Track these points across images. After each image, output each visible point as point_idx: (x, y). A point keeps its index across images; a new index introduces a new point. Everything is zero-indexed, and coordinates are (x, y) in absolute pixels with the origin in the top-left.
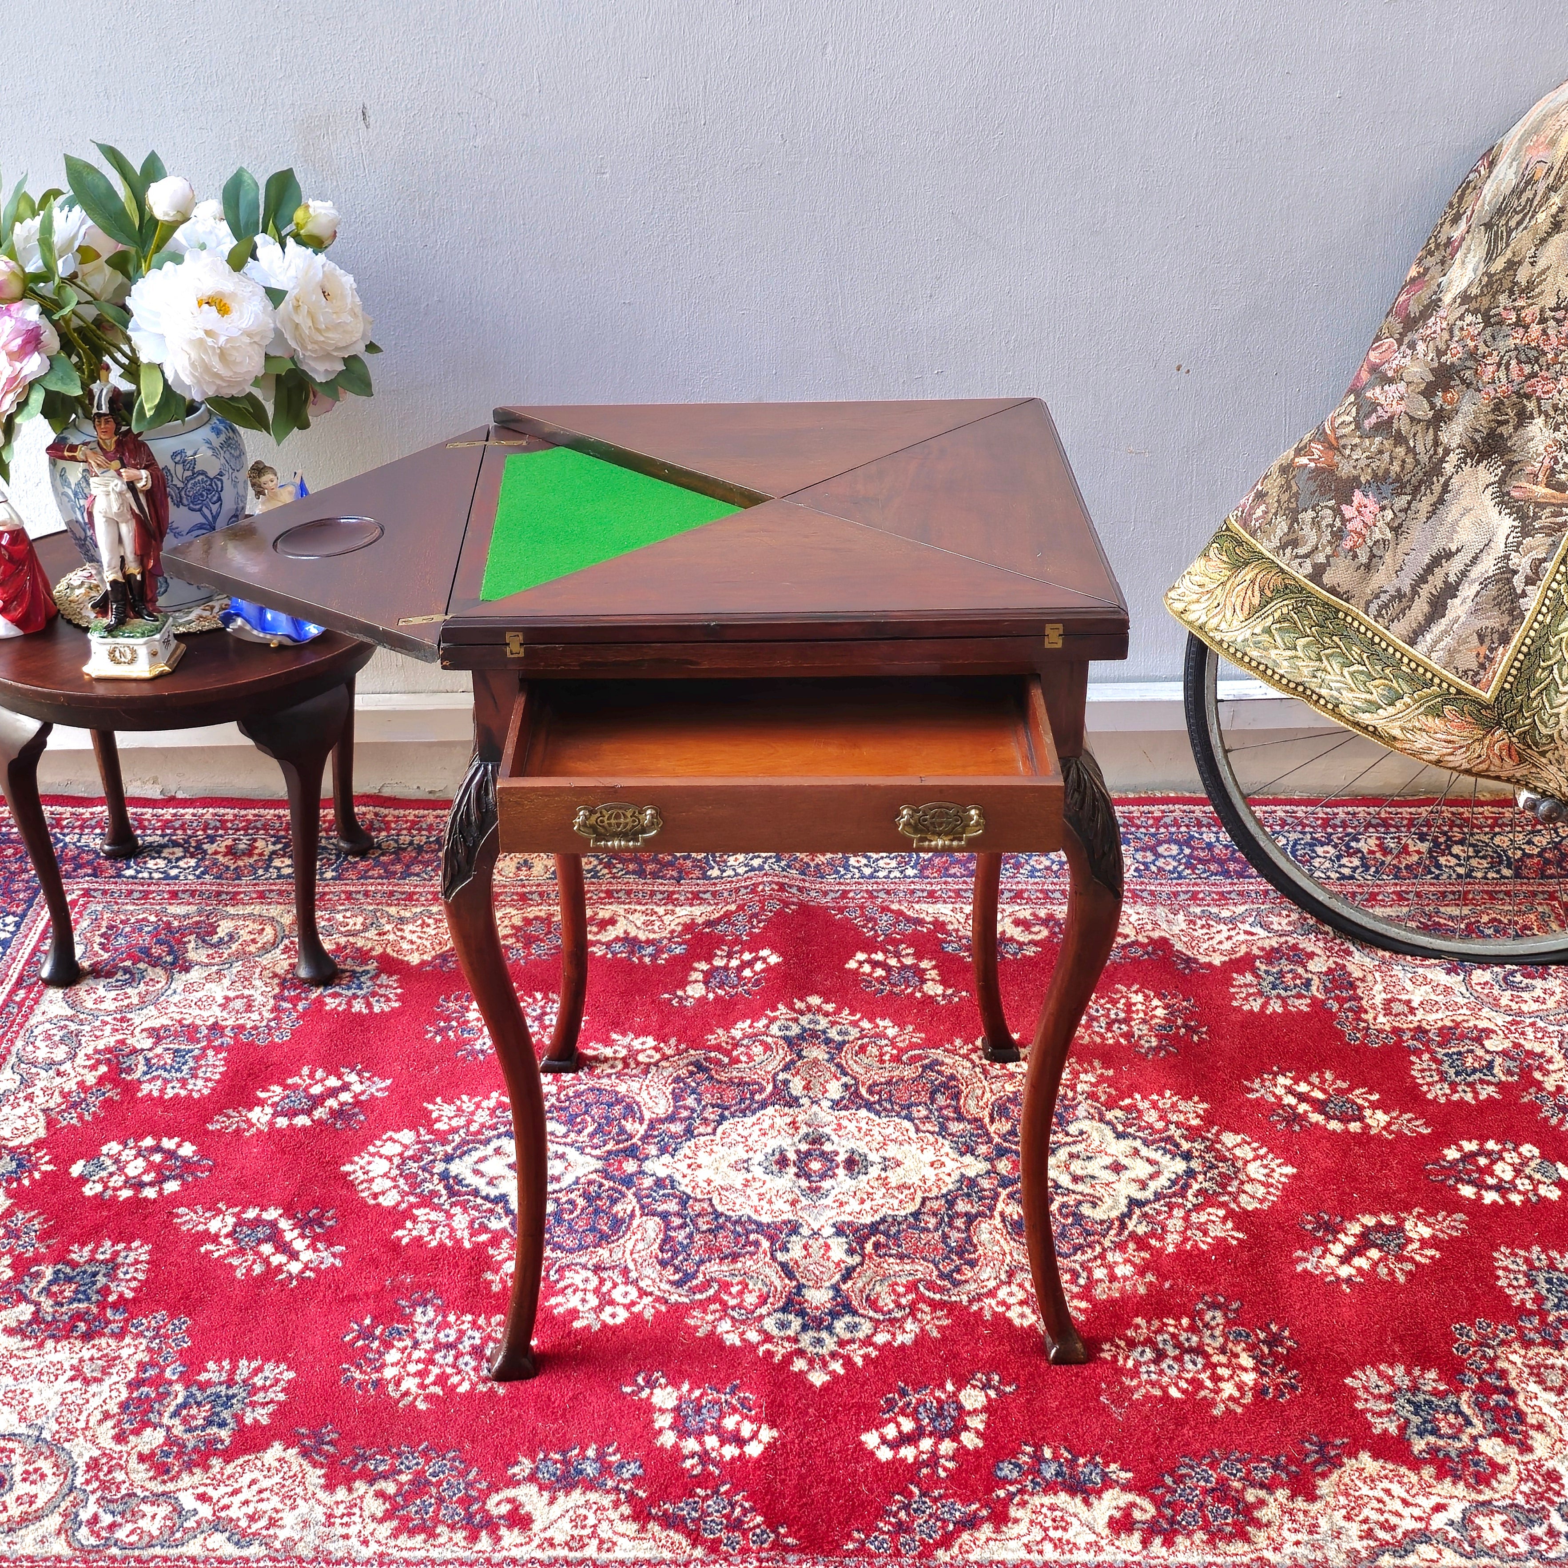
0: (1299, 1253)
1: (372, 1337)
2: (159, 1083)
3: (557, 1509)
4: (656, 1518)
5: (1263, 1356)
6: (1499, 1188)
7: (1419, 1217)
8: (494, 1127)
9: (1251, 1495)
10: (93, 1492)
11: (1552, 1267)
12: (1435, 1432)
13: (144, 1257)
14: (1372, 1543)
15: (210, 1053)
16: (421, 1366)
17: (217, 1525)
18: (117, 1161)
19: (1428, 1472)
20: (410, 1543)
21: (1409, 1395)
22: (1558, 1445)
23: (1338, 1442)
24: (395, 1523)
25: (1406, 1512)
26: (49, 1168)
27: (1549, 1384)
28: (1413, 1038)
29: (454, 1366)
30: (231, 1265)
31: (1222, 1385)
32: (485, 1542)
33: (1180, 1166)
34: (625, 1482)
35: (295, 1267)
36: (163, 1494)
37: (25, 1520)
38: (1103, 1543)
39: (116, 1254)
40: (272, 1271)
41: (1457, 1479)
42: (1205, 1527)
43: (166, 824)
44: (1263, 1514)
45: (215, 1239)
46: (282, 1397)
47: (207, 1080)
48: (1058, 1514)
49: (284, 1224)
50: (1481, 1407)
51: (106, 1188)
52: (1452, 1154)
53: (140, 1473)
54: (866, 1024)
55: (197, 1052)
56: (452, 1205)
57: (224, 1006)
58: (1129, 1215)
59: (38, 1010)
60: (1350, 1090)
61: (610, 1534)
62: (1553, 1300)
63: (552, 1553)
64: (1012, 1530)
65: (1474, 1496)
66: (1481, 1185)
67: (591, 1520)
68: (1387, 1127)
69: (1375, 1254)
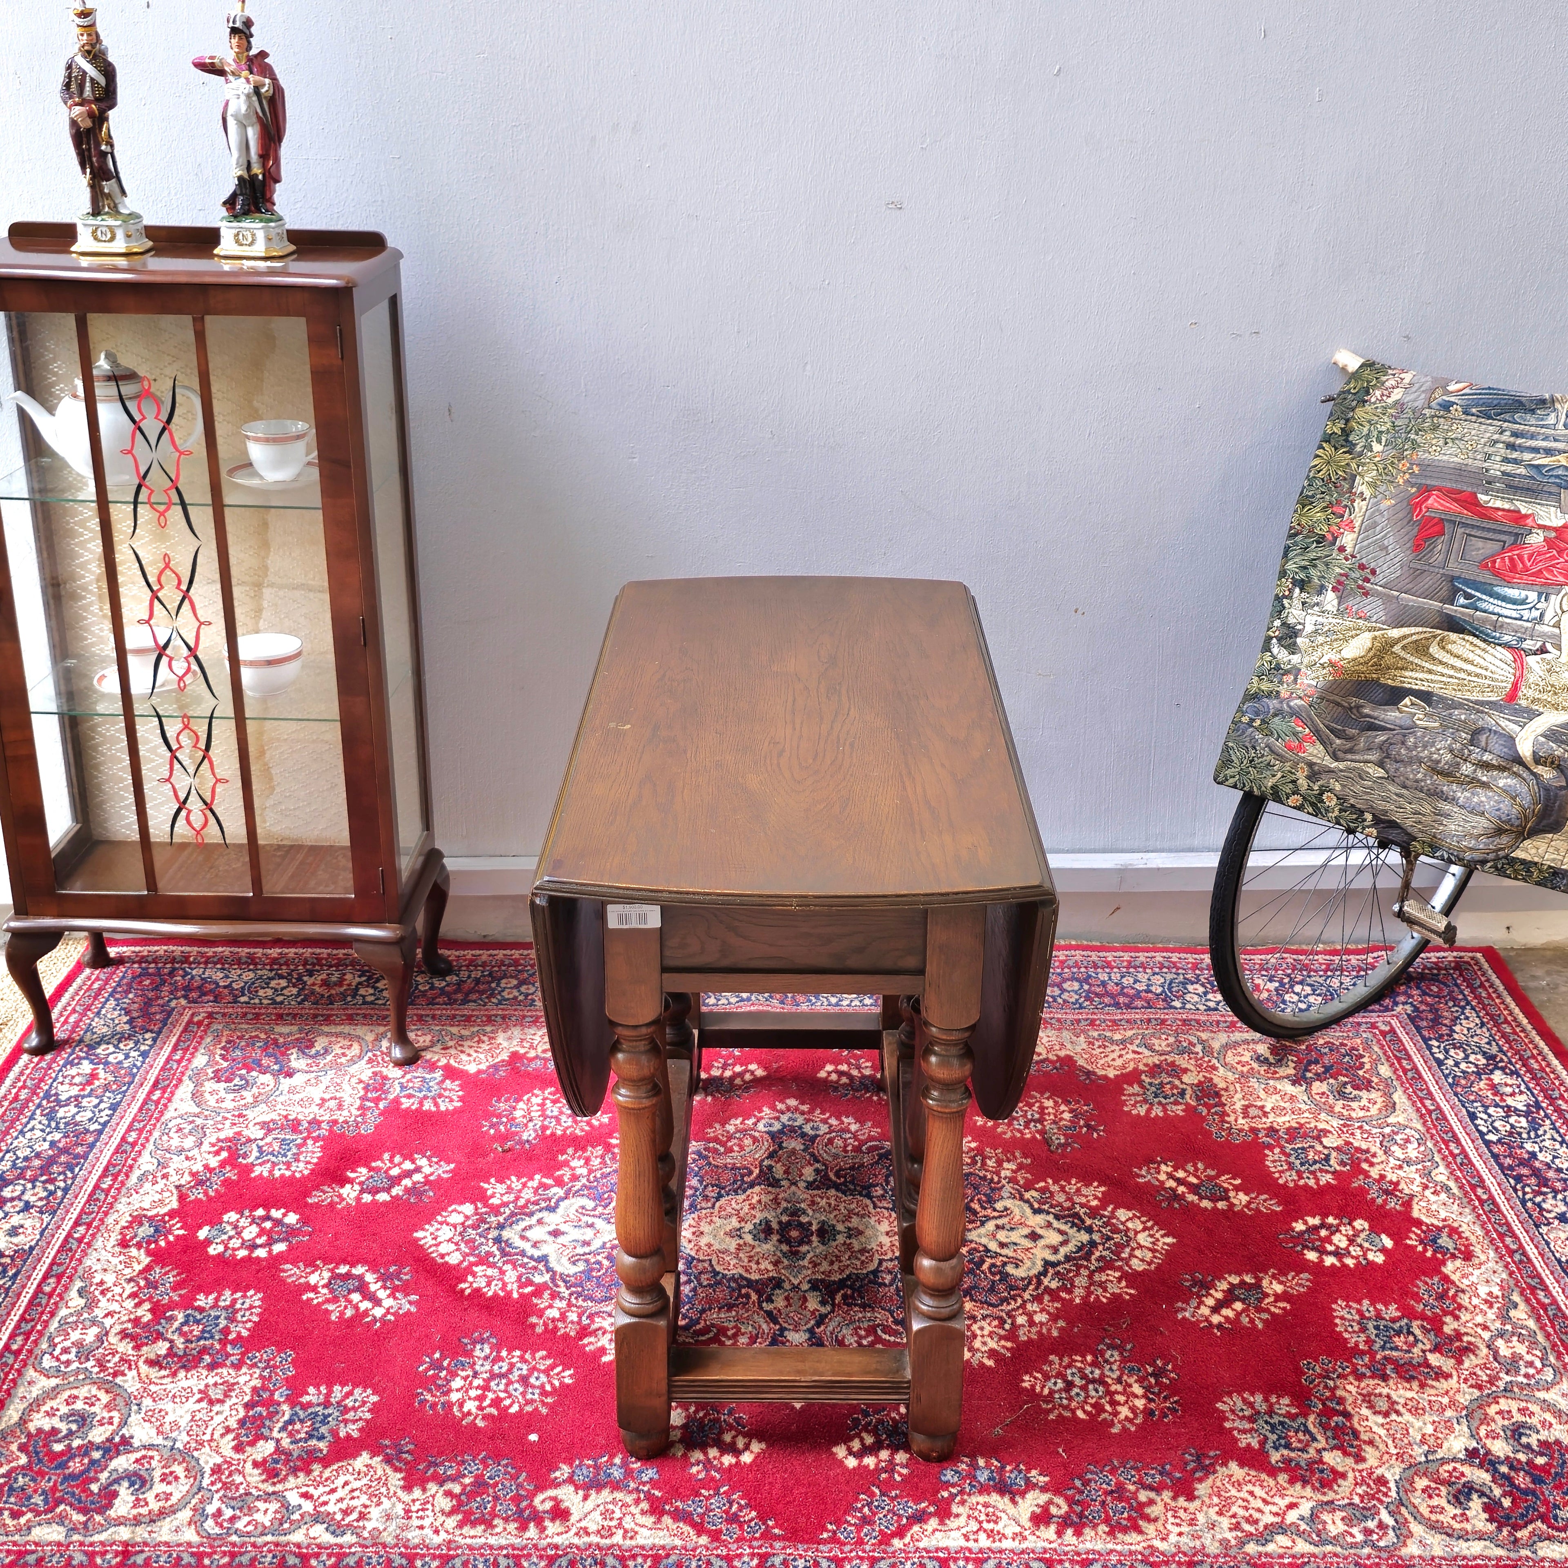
0: (1180, 1304)
1: (441, 1368)
2: (269, 1165)
3: (590, 1504)
4: (669, 1513)
5: (1151, 1386)
6: (1337, 1254)
7: (1274, 1276)
8: (536, 1203)
9: (1143, 1496)
10: (217, 1491)
11: (1379, 1316)
12: (1288, 1446)
13: (258, 1303)
14: (1240, 1534)
15: (310, 1142)
16: (479, 1392)
17: (317, 1518)
18: (236, 1227)
19: (1283, 1478)
20: (472, 1532)
21: (1266, 1418)
22: (1386, 1457)
23: (1212, 1454)
24: (460, 1517)
25: (1267, 1509)
26: (181, 1232)
27: (1377, 1409)
28: (1267, 1136)
29: (506, 1391)
30: (327, 1310)
31: (1119, 1408)
32: (532, 1532)
33: (1084, 1237)
34: (644, 1484)
35: (378, 1312)
36: (274, 1493)
37: (162, 1514)
38: (1027, 1533)
39: (234, 1301)
40: (360, 1315)
41: (1305, 1482)
42: (1107, 1521)
43: (274, 961)
44: (1150, 1511)
45: (314, 1289)
46: (368, 1416)
47: (308, 1163)
48: (991, 1510)
49: (370, 1277)
50: (1325, 1427)
51: (226, 1248)
52: (1299, 1226)
53: (254, 1476)
54: (833, 1121)
55: (299, 1141)
56: (505, 1263)
57: (321, 1106)
58: (1044, 1273)
59: (171, 1107)
60: (1218, 1176)
61: (633, 1525)
62: (1379, 1343)
63: (586, 1539)
64: (952, 1523)
65: (1319, 1497)
66: (1322, 1252)
67: (618, 1514)
68: (1248, 1205)
69: (1238, 1306)
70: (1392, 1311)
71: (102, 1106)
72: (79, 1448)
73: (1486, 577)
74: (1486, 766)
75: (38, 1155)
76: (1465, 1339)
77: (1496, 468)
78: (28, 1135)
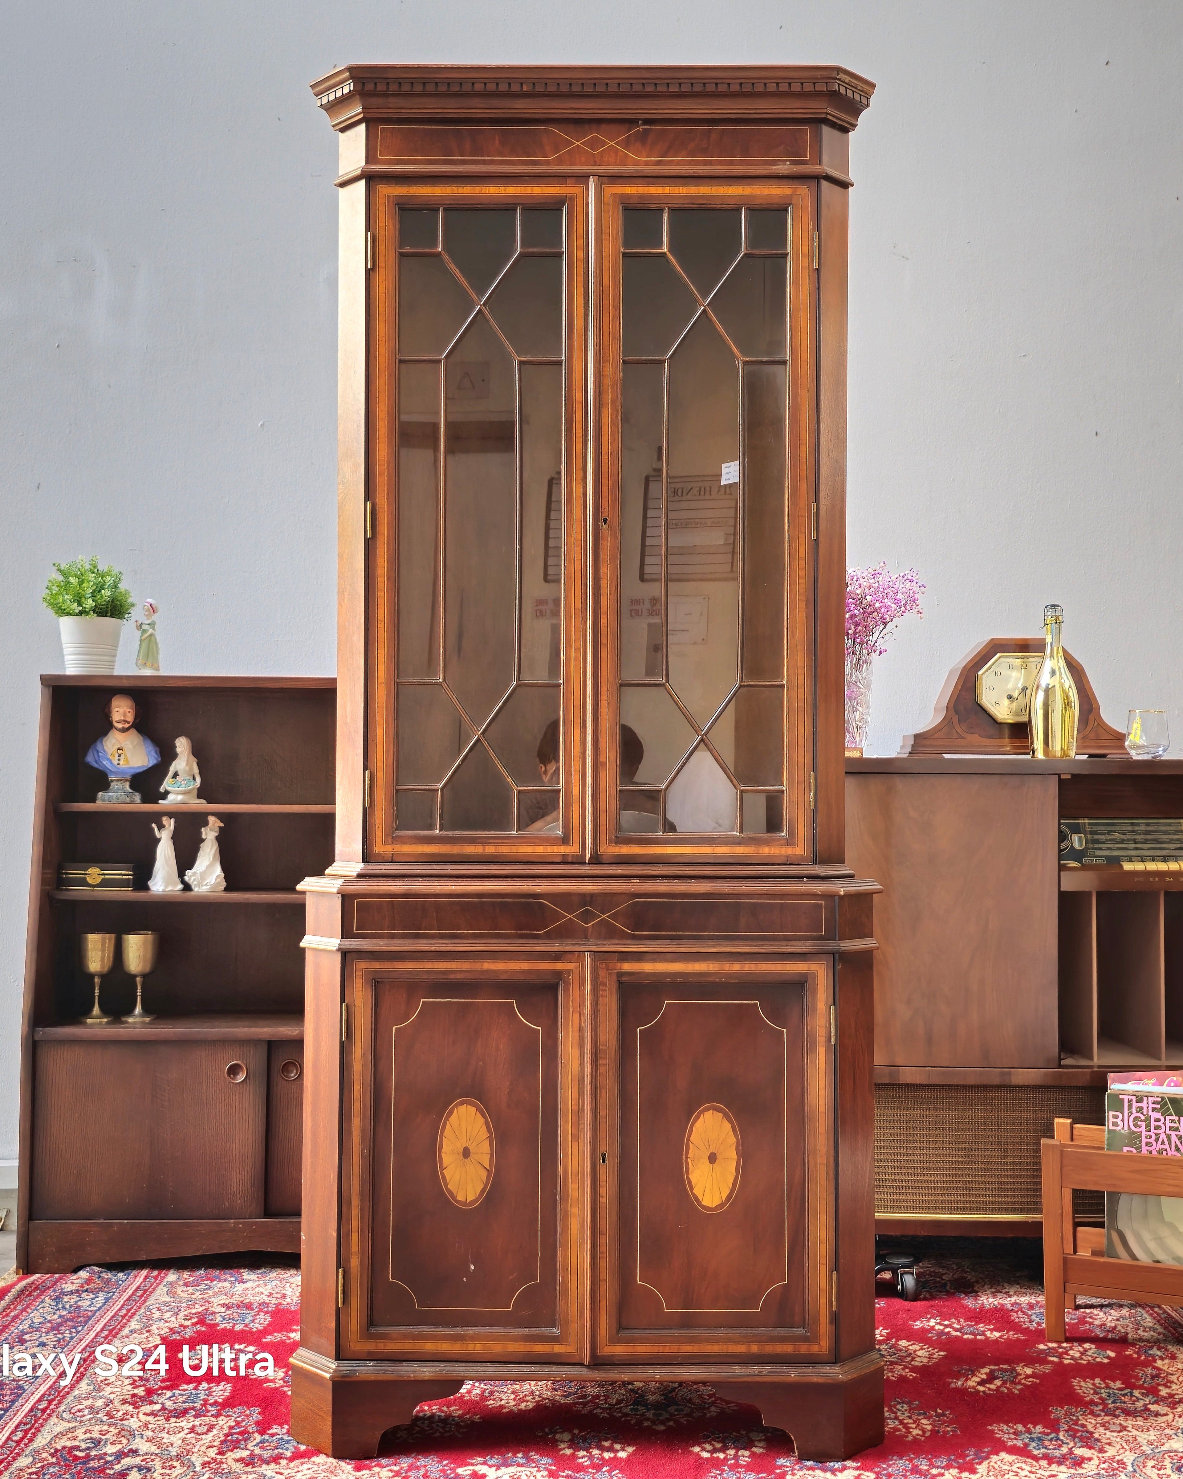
2: (231, 1324)
5: (934, 1420)
6: (1073, 1358)
7: (1025, 1366)
9: (934, 1471)
11: (1108, 1387)
12: (1045, 1448)
13: (228, 1390)
15: (261, 1314)
19: (1043, 1462)
21: (1027, 1435)
22: (1122, 1451)
23: (986, 1451)
27: (1111, 1429)
28: (1012, 1306)
31: (911, 1431)
34: (542, 1464)
39: (210, 1388)
41: (1060, 1463)
45: (272, 1382)
47: (261, 1323)
50: (1071, 1437)
52: (1042, 1347)
53: (236, 1465)
55: (253, 1313)
57: (268, 1296)
59: (152, 1298)
60: (976, 1324)
62: (1109, 1400)
65: (1072, 1471)
66: (1061, 1358)
68: (1000, 1337)
69: (998, 1382)
70: (1118, 1384)
71: (97, 1299)
72: (96, 1455)
75: (50, 1321)
76: (1176, 1397)
78: (41, 1311)
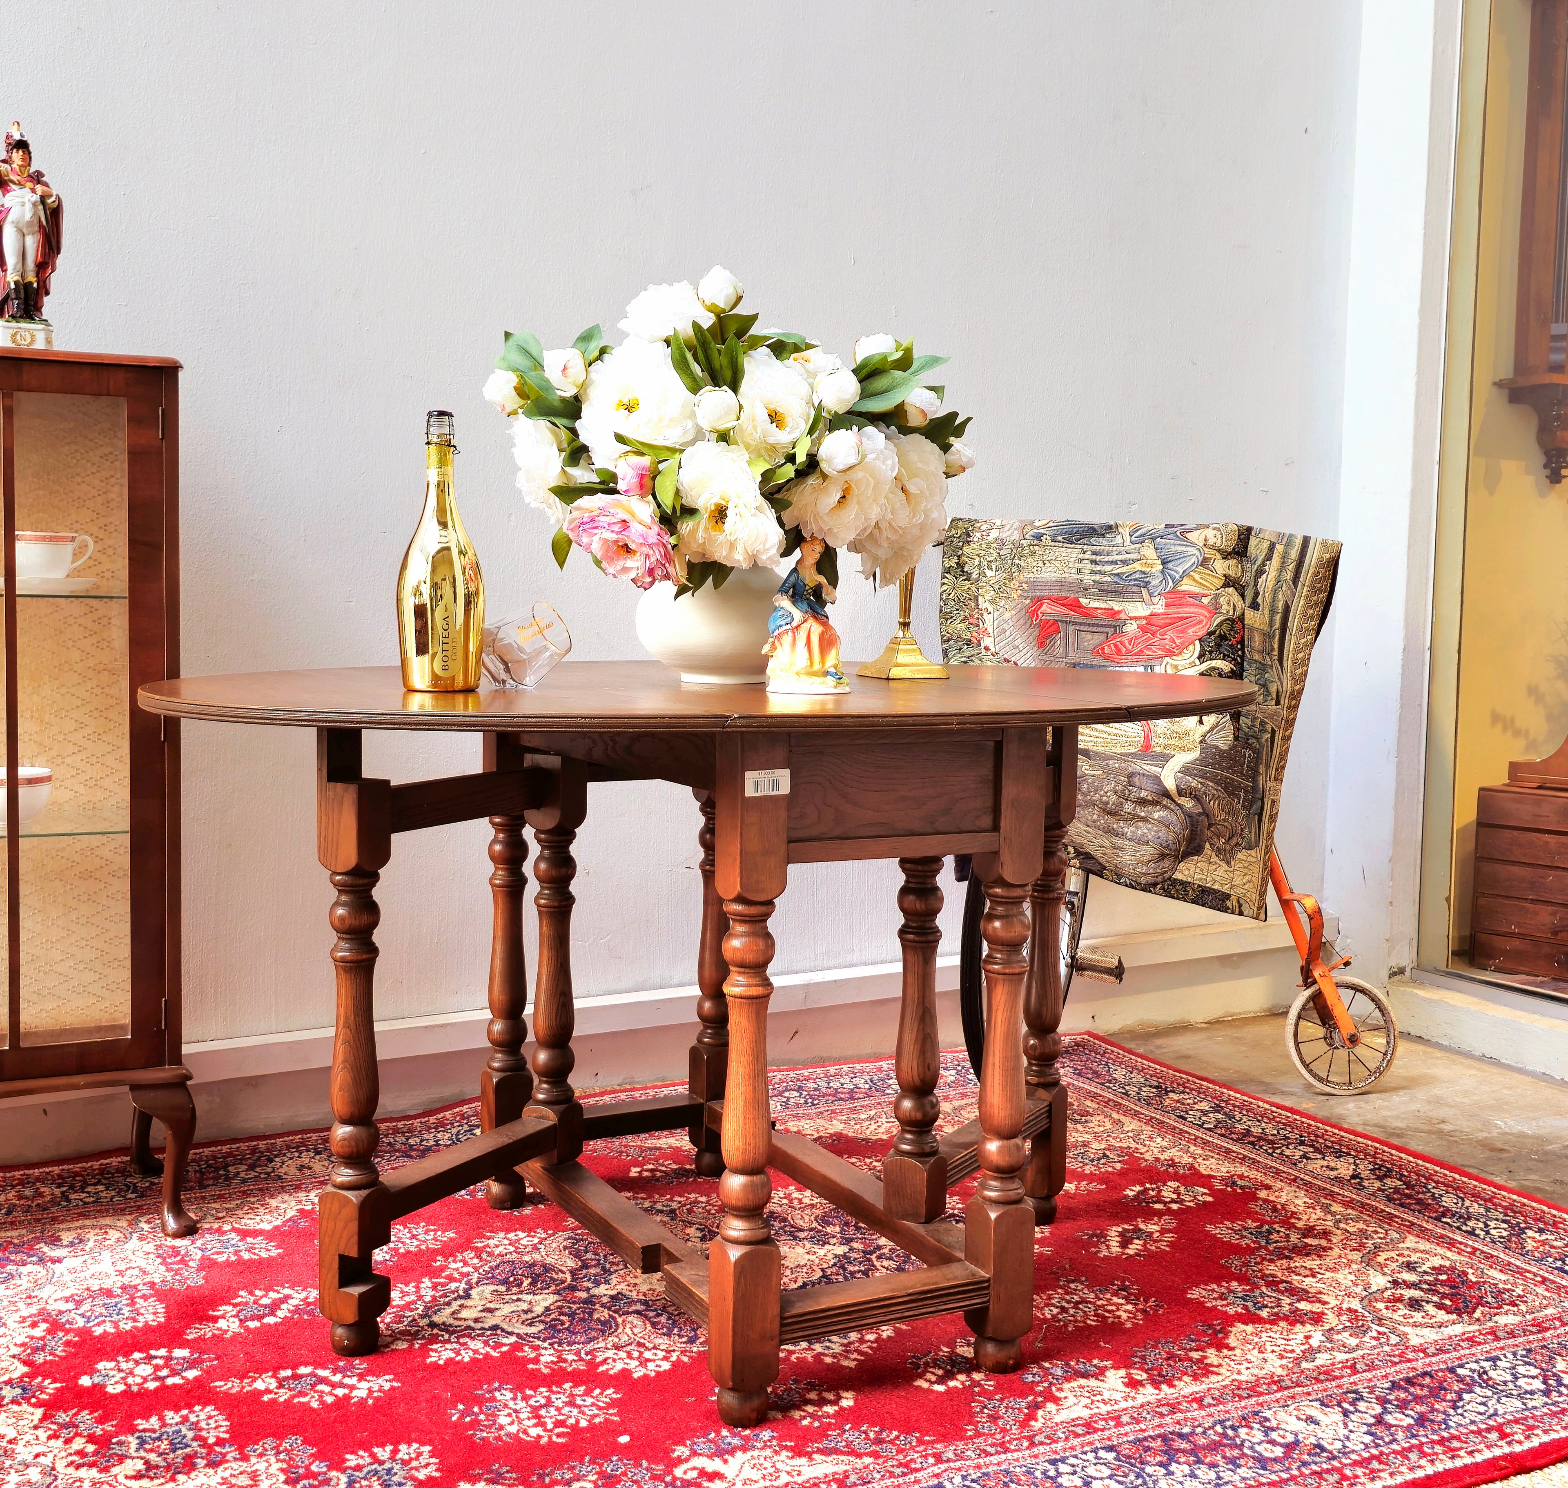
0: (1094, 1249)
1: (476, 1414)
2: (108, 1324)
3: (733, 1464)
4: (815, 1452)
5: (1128, 1297)
6: (1175, 1200)
7: (1144, 1221)
8: (444, 1296)
9: (1195, 1355)
11: (1245, 1227)
12: (1266, 1306)
14: (1289, 1359)
15: (139, 1300)
16: (534, 1421)
18: (121, 1370)
19: (1283, 1324)
21: (1233, 1295)
22: (1340, 1297)
23: (1216, 1322)
25: (1292, 1342)
26: (57, 1385)
29: (561, 1415)
30: (301, 1402)
31: (1120, 1314)
34: (769, 1441)
35: (361, 1393)
38: (1132, 1394)
39: (185, 1418)
40: (343, 1399)
41: (1301, 1322)
42: (1185, 1373)
44: (1210, 1361)
45: (269, 1392)
46: (435, 1460)
47: (154, 1313)
48: (1088, 1388)
49: (323, 1373)
50: (1279, 1291)
52: (1130, 1192)
54: (679, 1199)
55: (125, 1302)
56: (458, 1338)
57: (121, 1275)
61: (789, 1467)
62: (1262, 1241)
64: (1067, 1402)
65: (1322, 1329)
67: (768, 1464)
69: (1138, 1241)
70: (1251, 1223)
73: (1098, 661)
74: (1143, 802)
76: (1317, 1227)
77: (1088, 579)
